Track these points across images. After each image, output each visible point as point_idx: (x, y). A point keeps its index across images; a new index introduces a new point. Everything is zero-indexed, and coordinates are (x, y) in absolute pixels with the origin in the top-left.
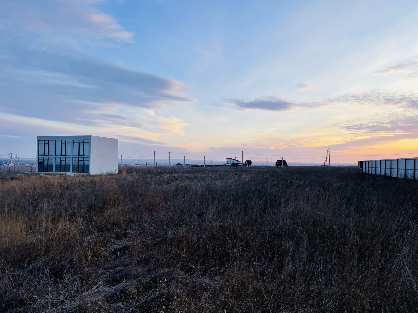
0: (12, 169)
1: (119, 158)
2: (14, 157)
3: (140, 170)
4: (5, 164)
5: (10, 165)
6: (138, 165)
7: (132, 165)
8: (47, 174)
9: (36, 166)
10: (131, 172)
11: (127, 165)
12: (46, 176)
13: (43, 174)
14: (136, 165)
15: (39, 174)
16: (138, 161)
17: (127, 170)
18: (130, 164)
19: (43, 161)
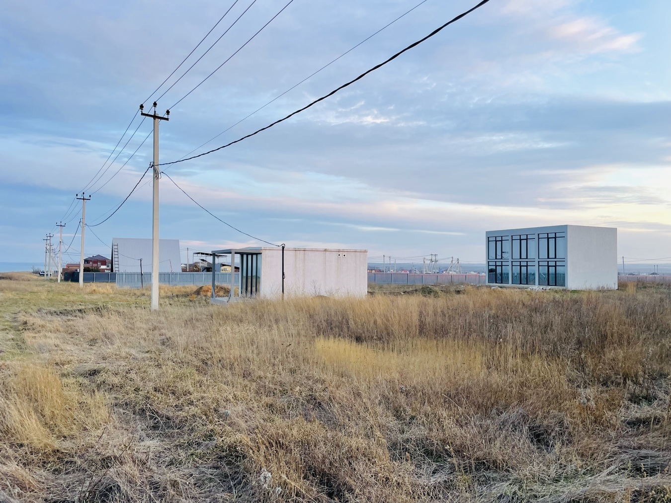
0: (455, 280)
1: (620, 261)
2: (455, 262)
3: (662, 285)
4: (444, 272)
5: (450, 273)
6: (656, 274)
7: (645, 274)
8: (501, 287)
9: (485, 274)
10: (645, 287)
11: (633, 275)
12: (499, 289)
13: (495, 286)
14: (653, 274)
15: (490, 287)
16: (656, 267)
17: (636, 284)
18: (639, 273)
19: (494, 267)
